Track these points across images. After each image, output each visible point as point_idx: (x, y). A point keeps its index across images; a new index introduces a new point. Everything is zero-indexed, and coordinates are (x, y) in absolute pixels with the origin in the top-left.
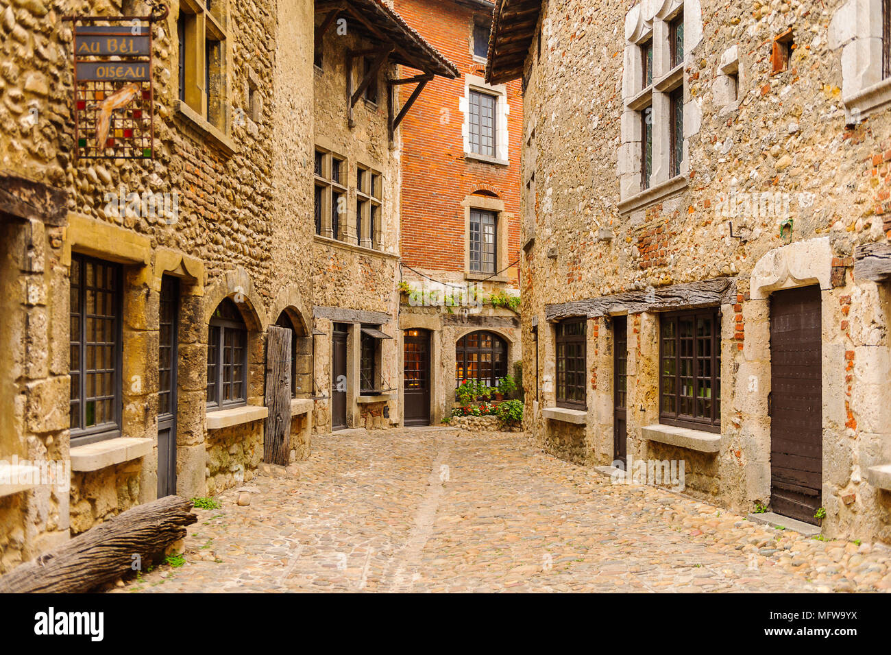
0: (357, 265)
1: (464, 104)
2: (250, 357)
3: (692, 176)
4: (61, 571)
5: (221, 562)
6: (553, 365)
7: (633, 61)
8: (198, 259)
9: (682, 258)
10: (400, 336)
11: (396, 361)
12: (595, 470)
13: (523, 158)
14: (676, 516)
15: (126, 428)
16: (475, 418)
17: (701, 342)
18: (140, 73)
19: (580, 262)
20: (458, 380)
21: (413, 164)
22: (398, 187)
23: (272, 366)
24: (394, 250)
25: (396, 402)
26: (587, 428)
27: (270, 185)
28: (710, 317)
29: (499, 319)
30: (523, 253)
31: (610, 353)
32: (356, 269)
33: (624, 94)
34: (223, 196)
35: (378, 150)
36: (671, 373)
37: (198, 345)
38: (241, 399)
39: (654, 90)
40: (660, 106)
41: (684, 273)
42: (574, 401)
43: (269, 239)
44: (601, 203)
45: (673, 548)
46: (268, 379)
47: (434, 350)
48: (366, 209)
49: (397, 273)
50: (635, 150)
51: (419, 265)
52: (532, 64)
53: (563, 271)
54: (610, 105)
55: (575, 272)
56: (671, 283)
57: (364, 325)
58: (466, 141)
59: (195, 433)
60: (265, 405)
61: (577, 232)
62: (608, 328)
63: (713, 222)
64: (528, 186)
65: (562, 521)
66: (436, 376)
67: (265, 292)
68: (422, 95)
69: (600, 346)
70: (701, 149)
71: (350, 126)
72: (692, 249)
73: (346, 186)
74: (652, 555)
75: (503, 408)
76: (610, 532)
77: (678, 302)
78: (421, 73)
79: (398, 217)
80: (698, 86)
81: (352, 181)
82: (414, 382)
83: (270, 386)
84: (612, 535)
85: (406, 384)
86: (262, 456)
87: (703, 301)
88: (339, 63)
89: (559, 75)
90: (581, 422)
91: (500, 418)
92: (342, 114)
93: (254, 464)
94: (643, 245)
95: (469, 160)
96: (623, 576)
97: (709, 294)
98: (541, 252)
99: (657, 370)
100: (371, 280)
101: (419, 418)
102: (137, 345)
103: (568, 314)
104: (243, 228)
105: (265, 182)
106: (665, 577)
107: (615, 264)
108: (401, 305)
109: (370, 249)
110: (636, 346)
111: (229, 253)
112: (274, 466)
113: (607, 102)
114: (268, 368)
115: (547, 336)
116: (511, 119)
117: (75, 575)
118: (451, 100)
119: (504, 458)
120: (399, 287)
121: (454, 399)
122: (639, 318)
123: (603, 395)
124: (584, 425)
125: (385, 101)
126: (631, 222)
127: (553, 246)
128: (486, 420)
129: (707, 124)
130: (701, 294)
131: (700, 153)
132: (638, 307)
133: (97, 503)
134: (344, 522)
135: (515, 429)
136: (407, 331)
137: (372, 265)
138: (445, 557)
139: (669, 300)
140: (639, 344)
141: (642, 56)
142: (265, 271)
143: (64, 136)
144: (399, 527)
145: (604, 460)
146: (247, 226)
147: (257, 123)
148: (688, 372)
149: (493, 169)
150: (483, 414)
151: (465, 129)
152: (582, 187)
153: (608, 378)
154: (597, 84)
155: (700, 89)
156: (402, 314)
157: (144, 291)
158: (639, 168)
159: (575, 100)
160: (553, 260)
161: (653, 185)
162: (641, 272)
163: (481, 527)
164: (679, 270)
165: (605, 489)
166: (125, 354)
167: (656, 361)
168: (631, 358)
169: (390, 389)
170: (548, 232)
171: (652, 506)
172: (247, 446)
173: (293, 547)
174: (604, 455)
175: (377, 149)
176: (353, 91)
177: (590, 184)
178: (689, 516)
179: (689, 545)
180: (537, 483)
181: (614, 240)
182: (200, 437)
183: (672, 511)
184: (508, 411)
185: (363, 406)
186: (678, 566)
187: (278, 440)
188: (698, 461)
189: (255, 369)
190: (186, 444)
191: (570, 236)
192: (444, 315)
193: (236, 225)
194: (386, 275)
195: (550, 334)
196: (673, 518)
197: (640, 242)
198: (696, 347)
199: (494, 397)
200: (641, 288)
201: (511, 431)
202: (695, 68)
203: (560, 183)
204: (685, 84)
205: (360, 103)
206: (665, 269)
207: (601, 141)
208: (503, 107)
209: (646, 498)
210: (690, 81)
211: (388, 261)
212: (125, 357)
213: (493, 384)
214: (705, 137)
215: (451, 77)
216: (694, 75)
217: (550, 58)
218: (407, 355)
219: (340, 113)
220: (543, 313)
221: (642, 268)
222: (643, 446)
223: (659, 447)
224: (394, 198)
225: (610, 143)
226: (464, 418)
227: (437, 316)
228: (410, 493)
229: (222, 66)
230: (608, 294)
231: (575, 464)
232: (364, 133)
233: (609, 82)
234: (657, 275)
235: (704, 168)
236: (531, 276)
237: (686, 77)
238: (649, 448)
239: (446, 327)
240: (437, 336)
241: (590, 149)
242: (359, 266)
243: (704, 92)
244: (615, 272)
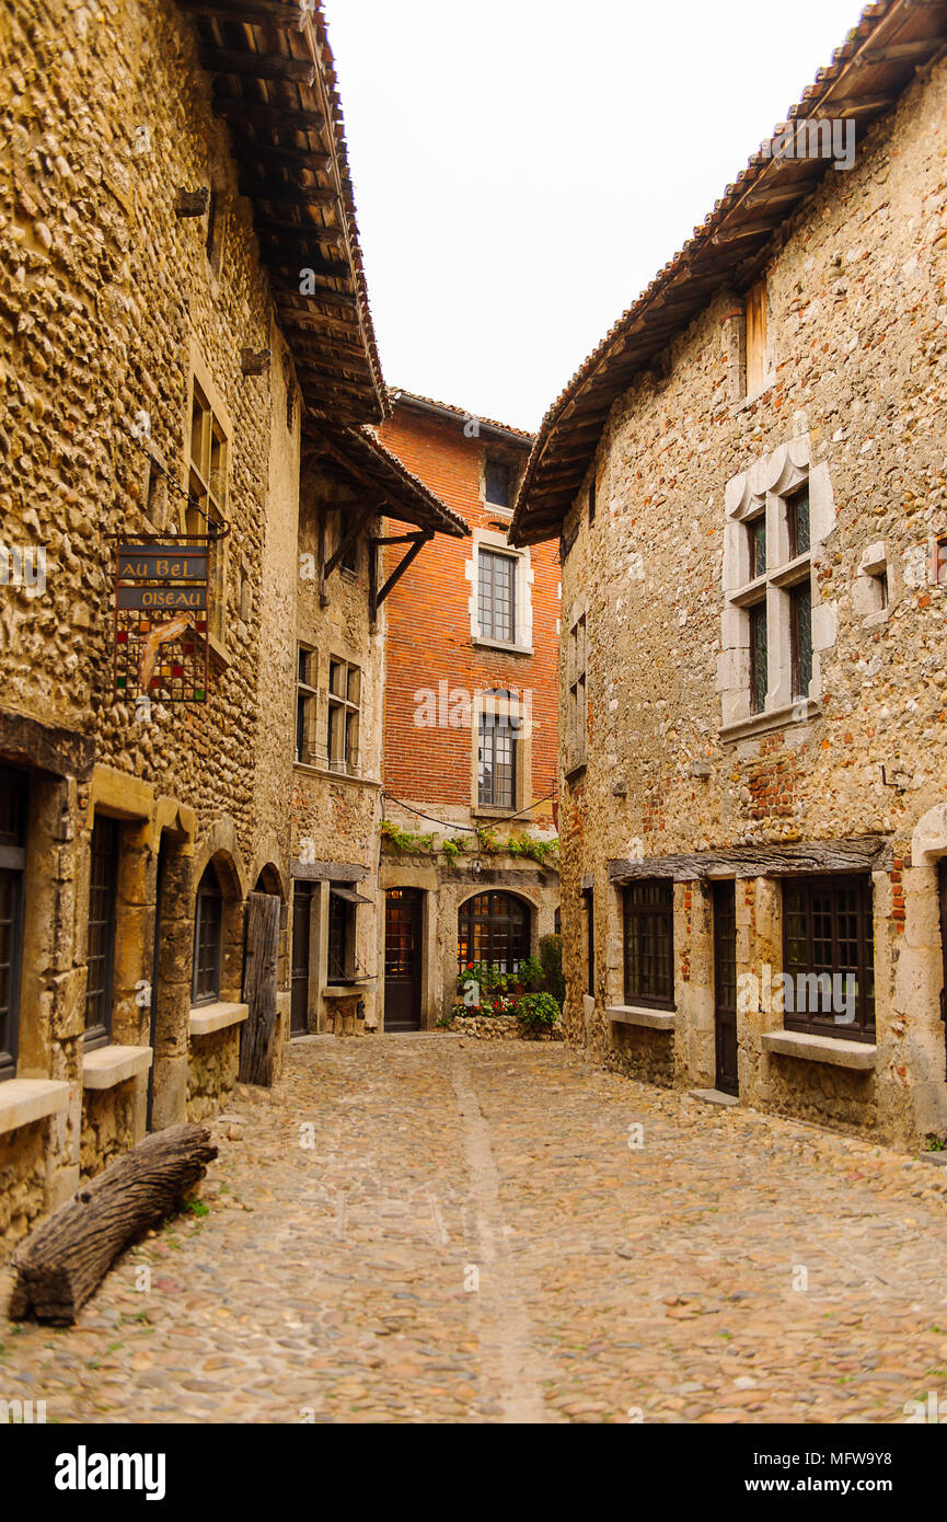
0: (326, 797)
1: (472, 570)
2: (224, 934)
3: (826, 700)
4: (114, 1211)
5: (251, 1210)
6: (620, 945)
7: (737, 542)
8: (190, 808)
9: (815, 807)
10: (380, 899)
11: (375, 936)
12: (691, 1095)
13: (563, 650)
14: (821, 1156)
15: (116, 1034)
16: (487, 1020)
17: (842, 919)
18: (194, 601)
19: (662, 803)
20: (460, 964)
21: (401, 653)
22: (381, 686)
23: (254, 946)
24: (374, 775)
25: (373, 996)
26: (676, 1036)
27: (255, 702)
28: (857, 887)
29: (519, 875)
30: (564, 782)
31: (708, 932)
32: (326, 805)
33: (724, 583)
34: (213, 722)
35: (356, 635)
36: (800, 961)
37: (186, 922)
38: (212, 993)
39: (768, 585)
40: (777, 606)
41: (819, 828)
42: (653, 996)
43: (252, 773)
44: (692, 726)
45: (832, 1195)
46: (248, 966)
47: (427, 919)
48: (340, 718)
49: (378, 808)
50: (742, 659)
51: (409, 796)
52: (578, 524)
53: (636, 815)
54: (704, 597)
55: (654, 817)
56: (799, 840)
57: (334, 884)
58: (474, 620)
59: (179, 1040)
60: (242, 1001)
61: (657, 762)
62: (704, 896)
63: (857, 764)
64: (574, 690)
65: (669, 1162)
66: (430, 956)
67: (247, 848)
68: (417, 559)
69: (694, 920)
70: (838, 667)
71: (323, 603)
72: (828, 796)
73: (316, 687)
74: (806, 1203)
75: (527, 1004)
76: (740, 1176)
77: (810, 866)
78: (417, 529)
79: (379, 727)
80: (831, 586)
81: (323, 680)
82: (398, 966)
83: (250, 975)
84: (744, 1180)
85: (388, 968)
86: (237, 1073)
87: (846, 865)
88: (310, 519)
89: (627, 549)
90: (667, 1027)
91: (521, 1021)
92: (312, 589)
93: (229, 1084)
94: (757, 786)
95: (479, 647)
96: (777, 1227)
97: (855, 857)
98: (598, 787)
99: (780, 956)
100: (345, 819)
101: (405, 1019)
102: (133, 924)
103: (644, 874)
104: (230, 762)
105: (251, 698)
106: (832, 1228)
107: (716, 810)
108: (382, 853)
109: (345, 775)
110: (749, 922)
111: (217, 797)
112: (253, 1088)
113: (700, 593)
114: (249, 949)
115: (609, 908)
116: (537, 589)
117: (124, 1217)
118: (453, 564)
119: (551, 1078)
120: (379, 828)
121: (455, 992)
122: (752, 885)
123: (700, 989)
124: (671, 1032)
125: (366, 568)
126: (739, 755)
127: (620, 779)
128: (502, 1023)
129: (846, 636)
130: (843, 855)
131: (835, 672)
132: (751, 869)
133: (100, 1130)
134: (379, 1162)
135: (544, 1036)
136: (388, 890)
137: (346, 797)
138: (535, 1207)
139: (797, 862)
140: (753, 920)
141: (749, 537)
142: (246, 817)
143: (100, 673)
144: (453, 1169)
145: (702, 1081)
146: (232, 759)
147: (246, 623)
148: (824, 959)
149: (511, 660)
150: (498, 1013)
151: (473, 604)
152: (663, 702)
153: (706, 965)
154: (685, 567)
155: (834, 591)
156: (383, 867)
157: (145, 855)
158: (747, 683)
159: (651, 586)
160: (619, 800)
161: (771, 707)
162: (755, 822)
163: (563, 1169)
164: (810, 822)
165: (712, 1120)
166: (118, 936)
167: (778, 943)
168: (742, 939)
169: (368, 977)
170: (613, 759)
171: (786, 1143)
172: (224, 1058)
173: (331, 1193)
174: (703, 1074)
175: (354, 633)
176: (328, 556)
177: (675, 698)
178: (839, 1156)
179: (851, 1191)
180: (615, 1112)
181: (713, 777)
182: (183, 1046)
183: (813, 1150)
184: (533, 1009)
185: (331, 1002)
186: (845, 1216)
187: (259, 1051)
188: (844, 1081)
189: (231, 952)
190: (167, 1055)
191: (646, 767)
192: (442, 868)
193: (224, 759)
194: (364, 812)
195: (615, 902)
196: (818, 1158)
197: (751, 782)
198: (835, 927)
199: (512, 988)
200: (755, 843)
201: (538, 1039)
202: (826, 564)
203: (630, 694)
204: (814, 582)
205: (336, 572)
206: (790, 820)
207: (692, 644)
208: (526, 573)
209: (773, 1133)
210: (820, 579)
211: (367, 792)
212: (118, 940)
213: (510, 970)
214: (842, 652)
215: (459, 535)
216: (826, 571)
217: (613, 525)
218: (390, 927)
219: (309, 588)
220: (603, 872)
221: (756, 817)
222: (762, 1061)
223: (787, 1062)
224: (375, 702)
225: (706, 647)
226: (471, 1020)
227: (432, 870)
228: (444, 1126)
229: (219, 557)
230: (705, 850)
231: (658, 1086)
232: (339, 612)
233: (702, 567)
234: (778, 828)
235: (842, 692)
236: (580, 817)
237: (814, 573)
238: (771, 1063)
239: (443, 886)
240: (431, 899)
241: (675, 652)
242: (330, 799)
243: (841, 595)
244: (716, 821)
